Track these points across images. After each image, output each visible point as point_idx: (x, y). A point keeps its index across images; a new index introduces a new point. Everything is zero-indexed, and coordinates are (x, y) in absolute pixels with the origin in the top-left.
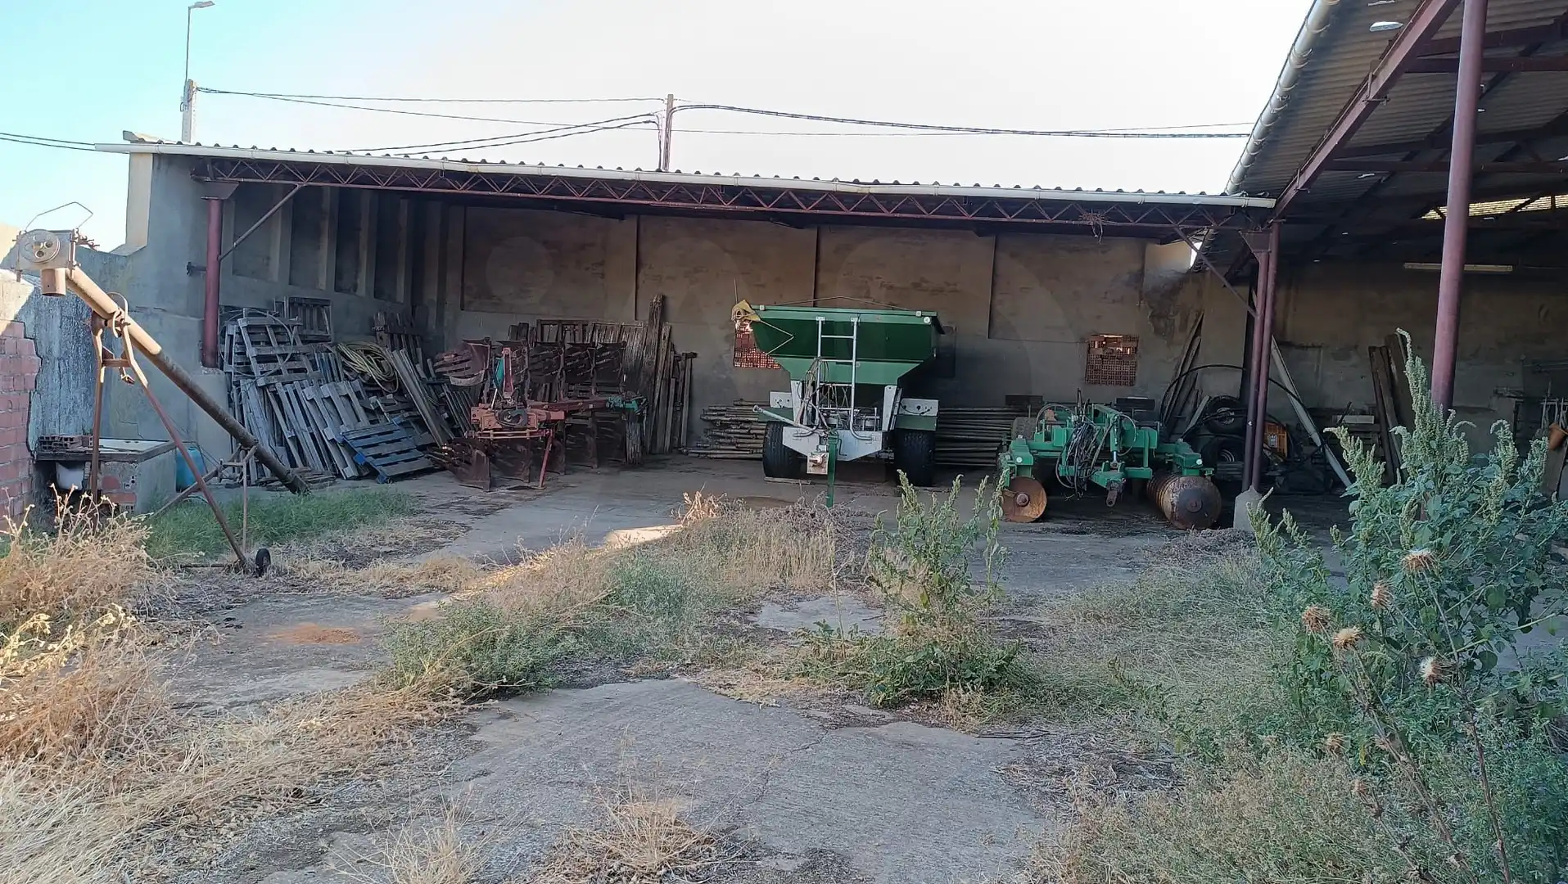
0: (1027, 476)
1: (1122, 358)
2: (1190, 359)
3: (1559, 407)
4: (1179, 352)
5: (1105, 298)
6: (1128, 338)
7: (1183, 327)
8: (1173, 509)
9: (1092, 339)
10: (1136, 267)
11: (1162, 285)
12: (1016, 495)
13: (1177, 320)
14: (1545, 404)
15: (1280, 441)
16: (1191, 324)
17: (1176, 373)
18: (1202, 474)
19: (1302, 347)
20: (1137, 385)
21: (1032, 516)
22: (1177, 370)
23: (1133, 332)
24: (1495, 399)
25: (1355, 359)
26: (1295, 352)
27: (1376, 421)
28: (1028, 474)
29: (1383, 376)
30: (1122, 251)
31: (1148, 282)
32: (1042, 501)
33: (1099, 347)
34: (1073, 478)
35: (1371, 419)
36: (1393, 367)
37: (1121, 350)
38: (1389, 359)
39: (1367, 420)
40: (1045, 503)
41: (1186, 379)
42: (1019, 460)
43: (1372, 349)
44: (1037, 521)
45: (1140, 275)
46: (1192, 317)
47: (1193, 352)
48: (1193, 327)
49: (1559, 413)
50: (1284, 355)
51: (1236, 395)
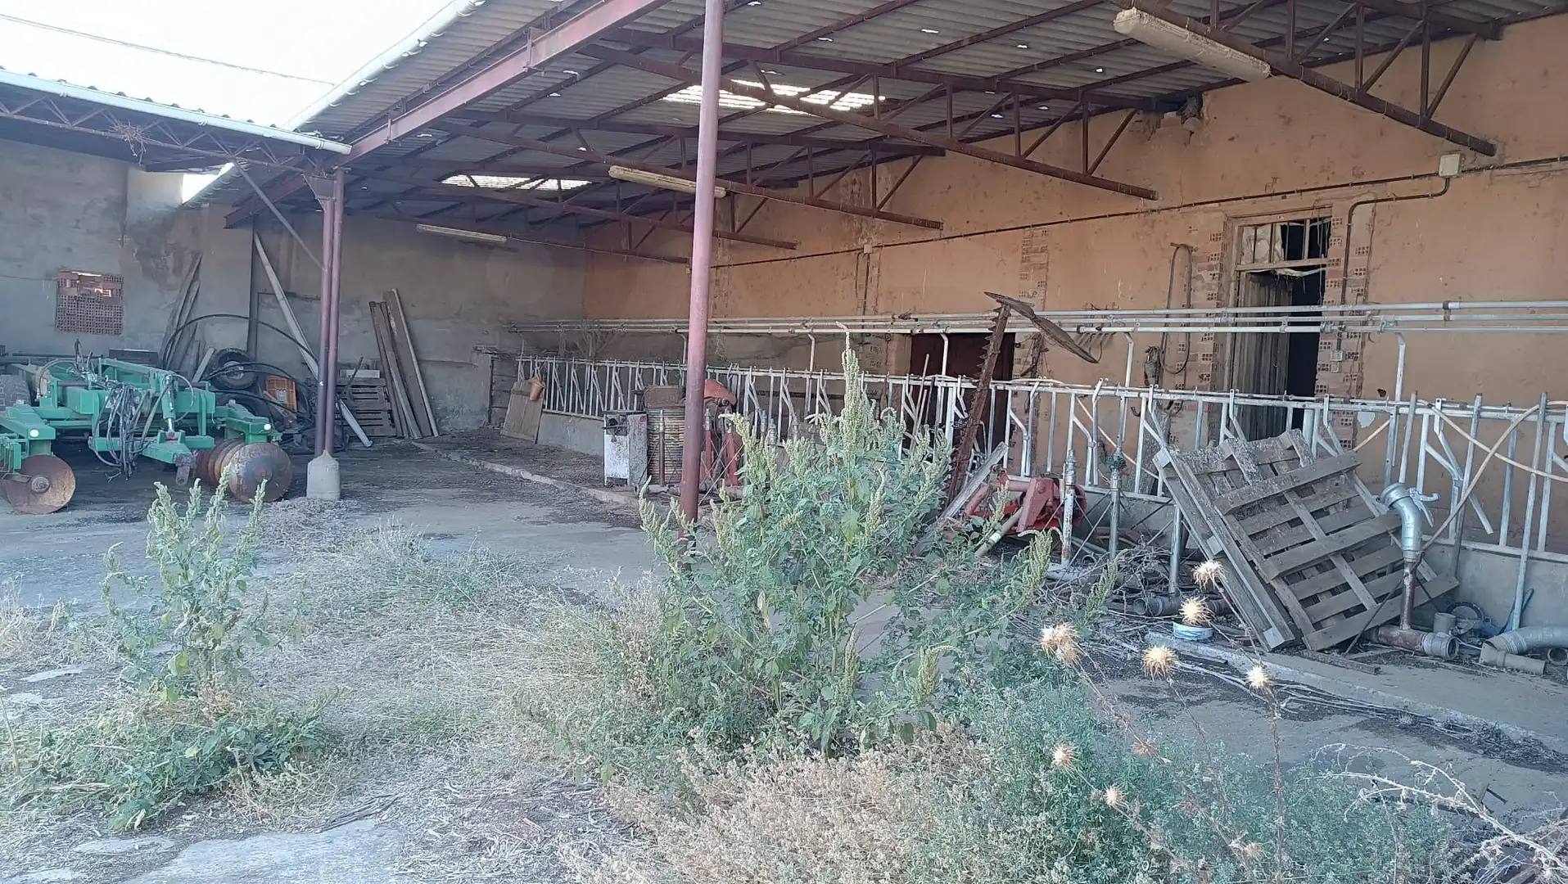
0: (45, 454)
1: (100, 301)
2: (189, 305)
3: (534, 363)
4: (173, 297)
5: (77, 227)
6: (109, 278)
7: (177, 270)
8: (239, 481)
9: (64, 276)
10: (113, 192)
11: (150, 219)
12: (30, 480)
13: (170, 261)
14: (520, 360)
15: (288, 396)
16: (186, 268)
17: (173, 322)
18: (269, 439)
19: (306, 299)
20: (124, 333)
21: (55, 505)
22: (174, 317)
23: (116, 271)
24: (475, 354)
25: (357, 314)
26: (299, 303)
27: (382, 375)
28: (46, 450)
29: (384, 332)
30: (96, 171)
31: (132, 214)
32: (69, 485)
33: (72, 286)
34: (118, 453)
35: (377, 374)
36: (393, 323)
37: (101, 291)
38: (388, 314)
39: (373, 374)
40: (74, 486)
41: (184, 330)
42: (34, 434)
43: (373, 304)
44: (63, 509)
45: (122, 203)
46: (189, 259)
47: (190, 298)
48: (190, 271)
49: (533, 369)
50: (291, 305)
51: (243, 347)
